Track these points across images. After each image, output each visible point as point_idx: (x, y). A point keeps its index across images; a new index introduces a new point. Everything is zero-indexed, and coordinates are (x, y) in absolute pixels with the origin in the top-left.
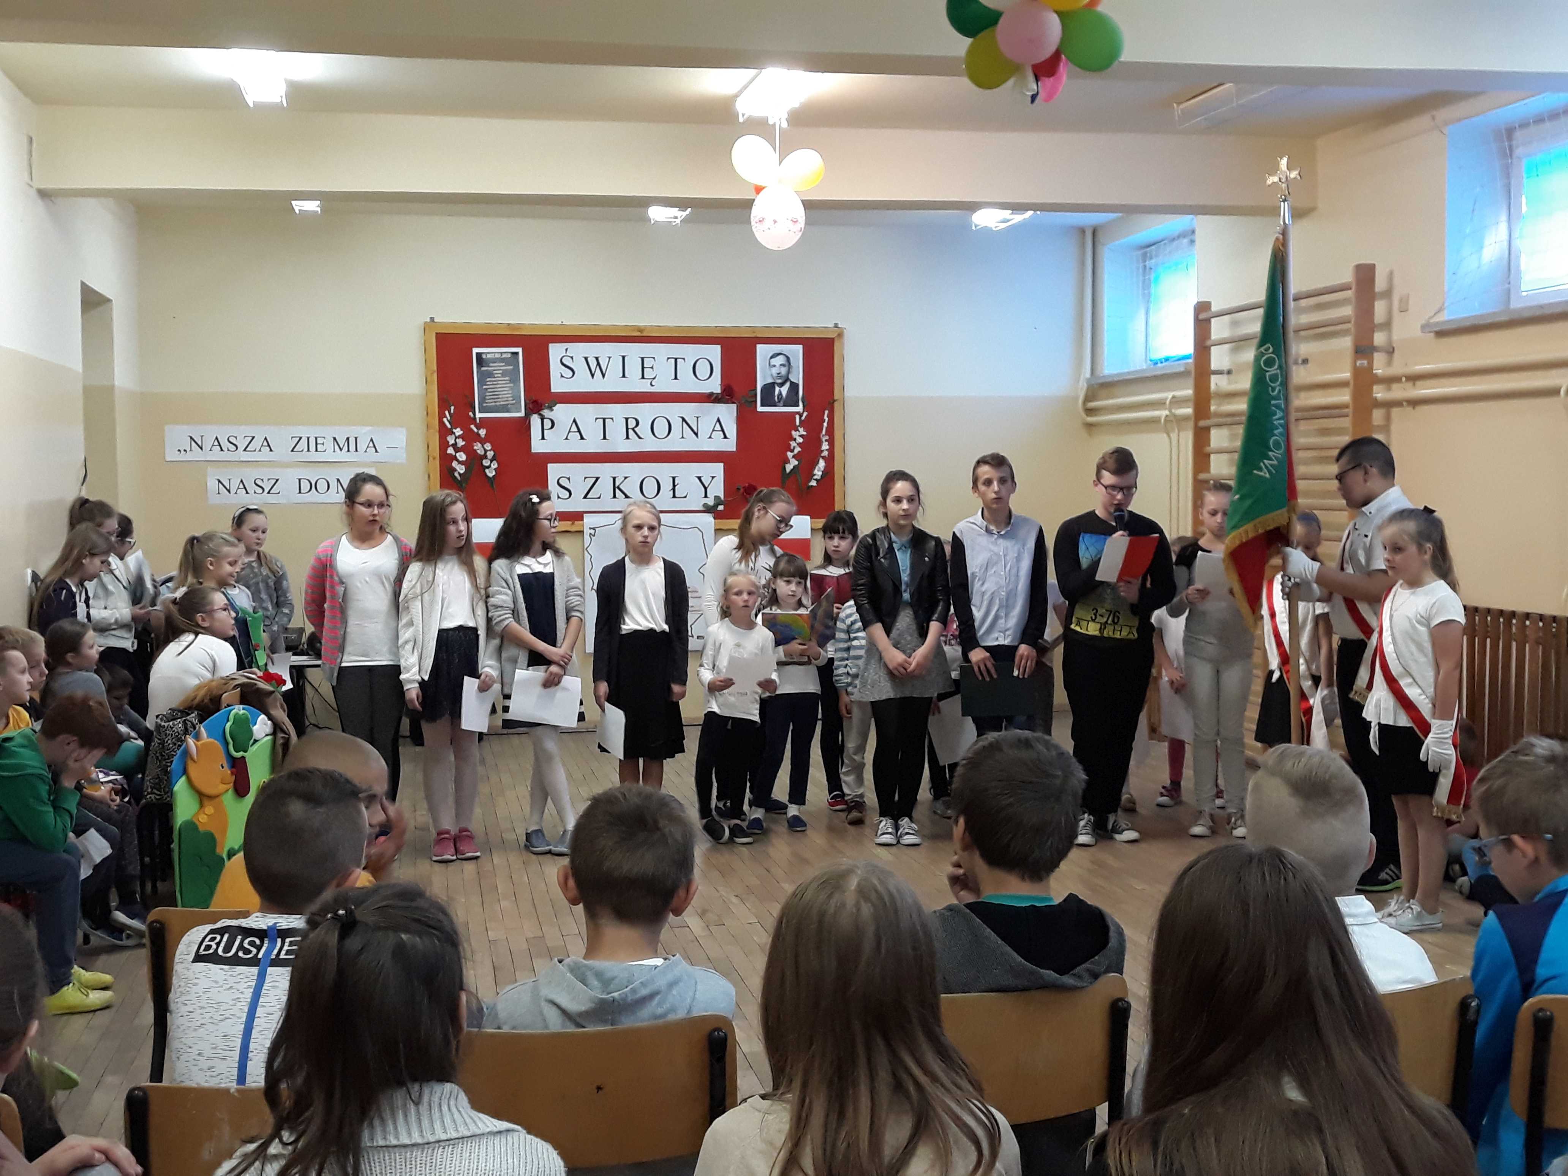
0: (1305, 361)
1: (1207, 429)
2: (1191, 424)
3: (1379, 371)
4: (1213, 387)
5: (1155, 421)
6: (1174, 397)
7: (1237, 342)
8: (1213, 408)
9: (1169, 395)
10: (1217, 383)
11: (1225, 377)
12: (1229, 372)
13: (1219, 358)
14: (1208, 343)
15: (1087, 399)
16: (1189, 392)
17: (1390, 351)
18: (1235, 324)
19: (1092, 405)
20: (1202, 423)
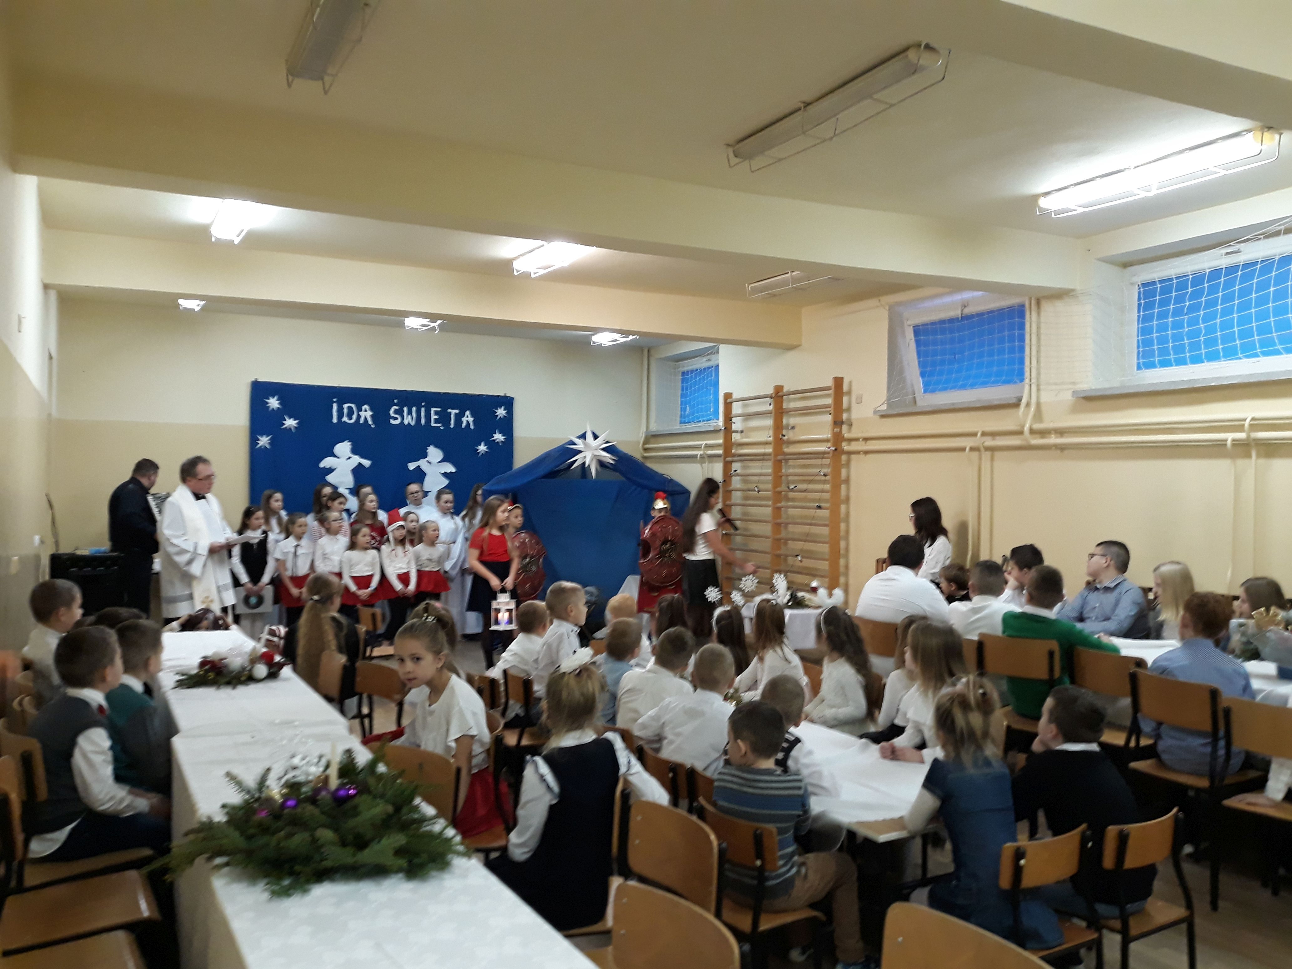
0: (793, 428)
1: (731, 462)
2: (722, 459)
3: (846, 435)
4: (733, 440)
5: (695, 456)
6: (706, 444)
7: (748, 416)
8: (733, 451)
9: (704, 443)
10: (736, 437)
11: (739, 434)
12: (742, 432)
13: (737, 424)
14: (732, 415)
15: (645, 443)
16: (721, 441)
17: (850, 425)
18: (745, 406)
19: (647, 446)
20: (729, 459)
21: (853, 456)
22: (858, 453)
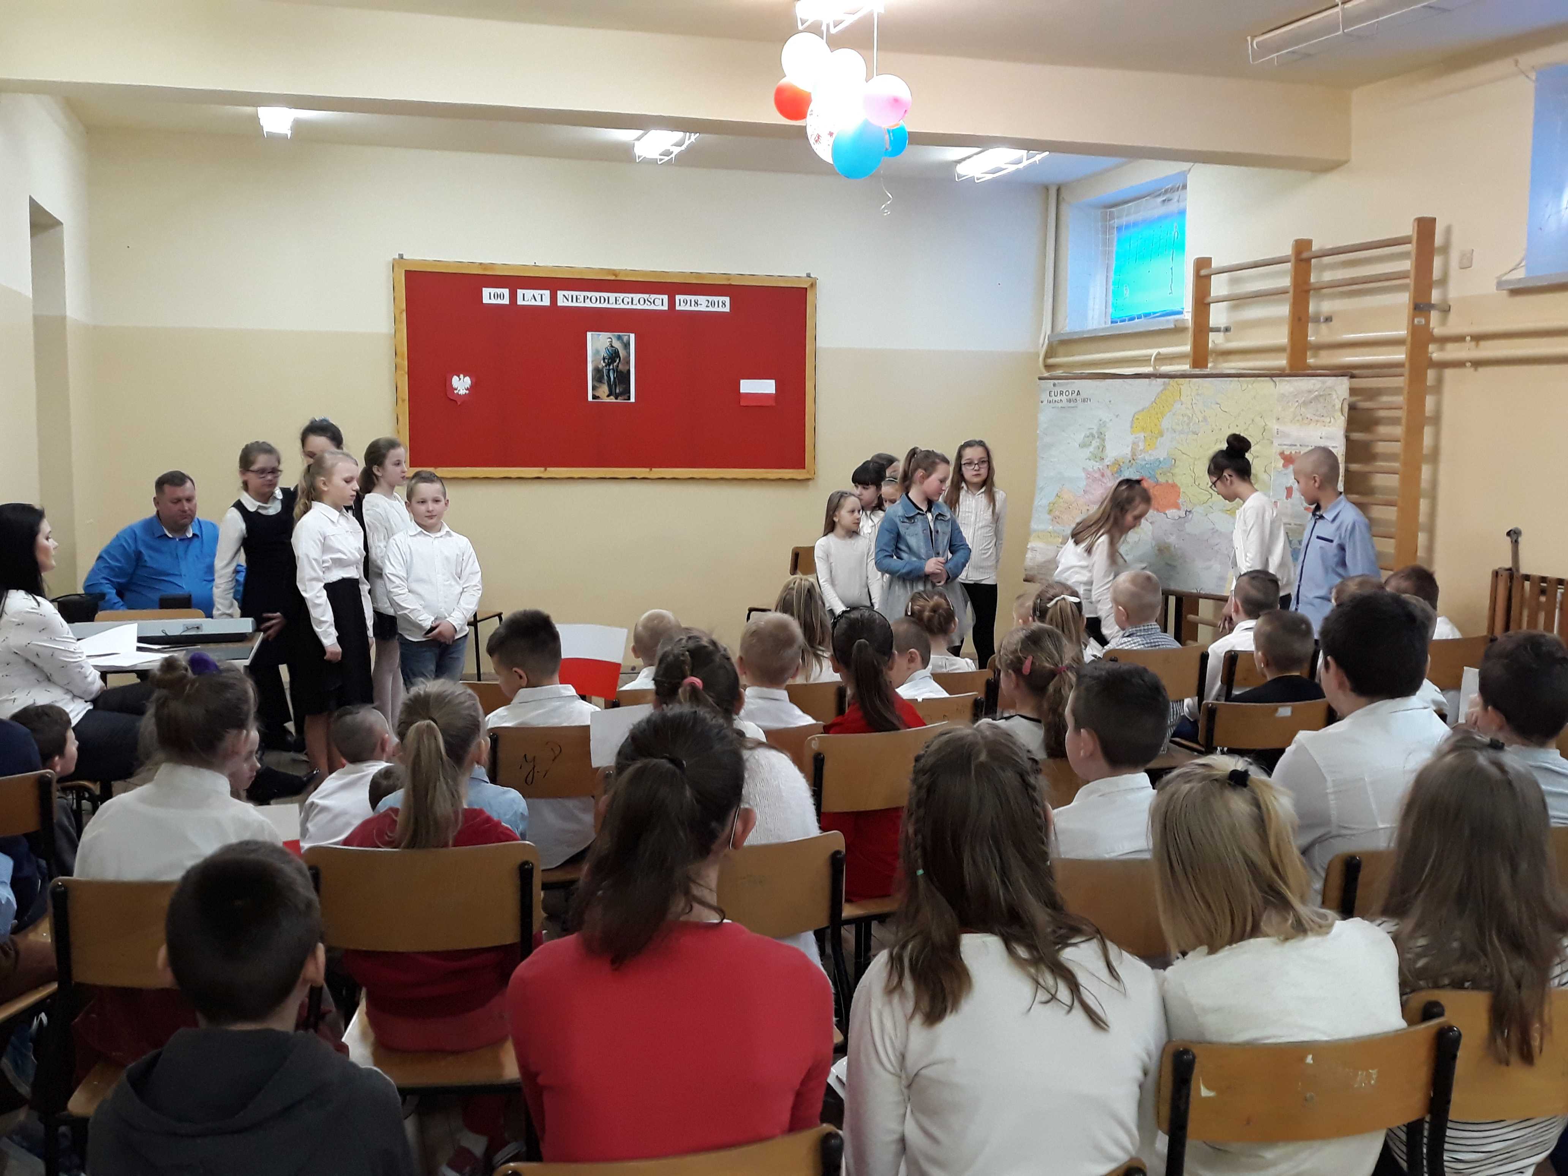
3: (1437, 330)
4: (1212, 344)
6: (1159, 354)
7: (1239, 301)
8: (1209, 365)
9: (1154, 352)
10: (1216, 340)
11: (1221, 334)
12: (1228, 329)
13: (1218, 315)
14: (1208, 300)
15: (1048, 356)
17: (1446, 310)
18: (1234, 281)
19: (1053, 361)
21: (1449, 373)
22: (1459, 364)
